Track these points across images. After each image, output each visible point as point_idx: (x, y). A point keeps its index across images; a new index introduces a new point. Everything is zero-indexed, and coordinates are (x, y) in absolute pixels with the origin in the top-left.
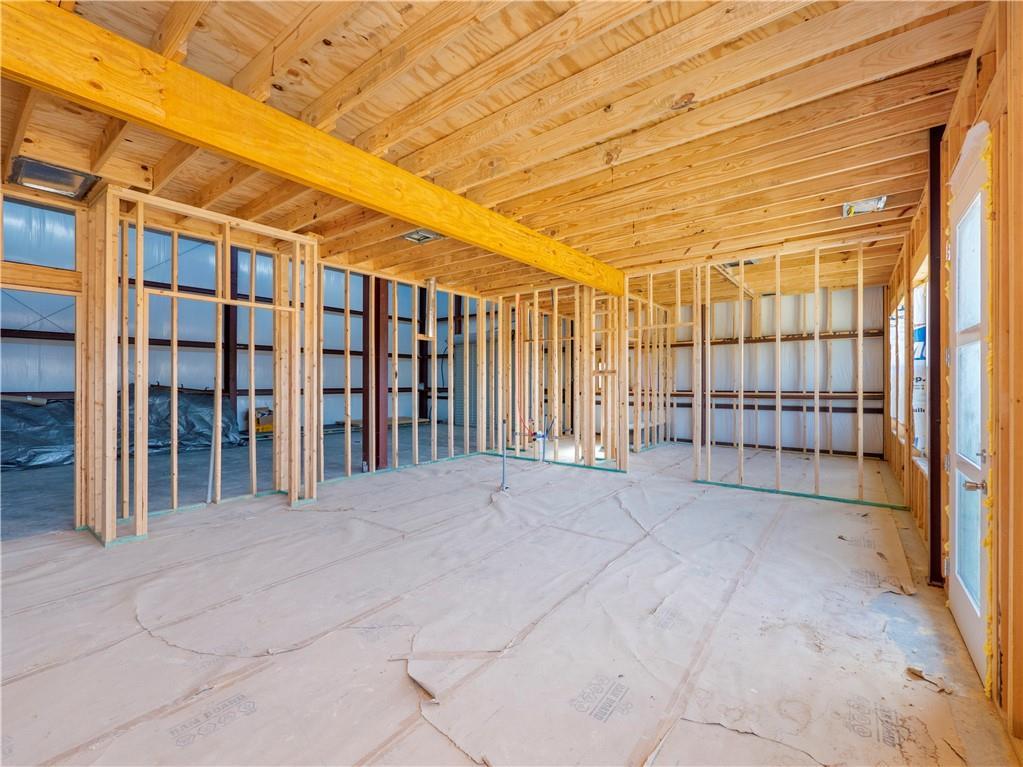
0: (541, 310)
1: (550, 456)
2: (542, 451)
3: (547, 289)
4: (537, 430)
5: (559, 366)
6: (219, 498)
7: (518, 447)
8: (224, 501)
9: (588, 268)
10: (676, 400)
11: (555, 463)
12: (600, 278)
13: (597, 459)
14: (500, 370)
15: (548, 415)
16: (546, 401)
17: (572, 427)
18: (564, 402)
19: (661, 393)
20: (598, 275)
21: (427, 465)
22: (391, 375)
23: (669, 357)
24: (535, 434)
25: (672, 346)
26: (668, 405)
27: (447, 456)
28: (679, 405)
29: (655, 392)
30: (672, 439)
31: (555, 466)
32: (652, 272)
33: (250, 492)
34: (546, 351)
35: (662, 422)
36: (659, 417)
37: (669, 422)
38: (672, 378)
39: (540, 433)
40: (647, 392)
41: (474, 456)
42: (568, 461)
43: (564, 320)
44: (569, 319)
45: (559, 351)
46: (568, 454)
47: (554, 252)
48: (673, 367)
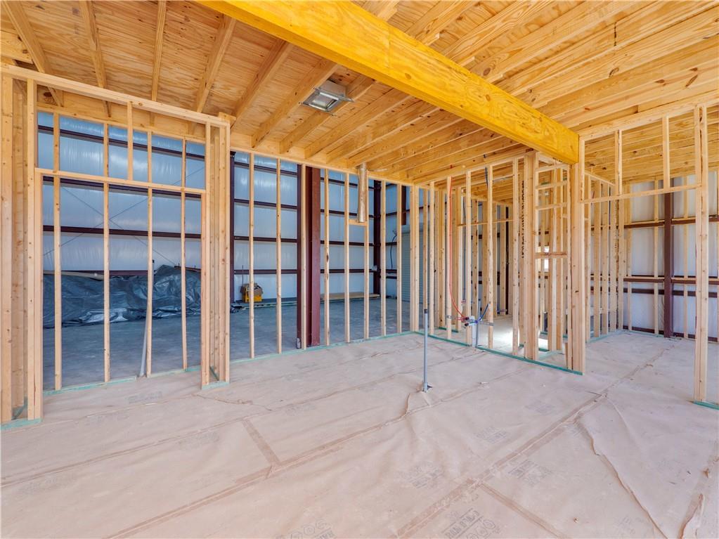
0: (474, 197)
1: (483, 341)
2: (474, 336)
3: (480, 168)
4: (469, 314)
5: (494, 250)
6: (149, 372)
7: (450, 327)
8: (155, 375)
9: (533, 123)
10: (631, 286)
11: (488, 350)
12: (550, 138)
13: (540, 349)
14: (432, 253)
15: (483, 298)
16: (480, 282)
17: (507, 308)
18: (498, 283)
19: (613, 277)
20: (547, 134)
21: (359, 344)
22: (323, 258)
23: (622, 240)
24: (467, 319)
25: (626, 227)
26: (621, 290)
27: (380, 335)
28: (634, 291)
29: (606, 277)
30: (626, 327)
31: (490, 356)
32: (621, 126)
33: (182, 367)
34: (480, 237)
35: (614, 308)
36: (610, 303)
37: (621, 309)
38: (626, 262)
39: (473, 318)
40: (597, 276)
41: (407, 336)
42: (504, 350)
43: (499, 207)
44: (504, 205)
45: (493, 236)
46: (505, 339)
47: (488, 98)
48: (628, 250)
